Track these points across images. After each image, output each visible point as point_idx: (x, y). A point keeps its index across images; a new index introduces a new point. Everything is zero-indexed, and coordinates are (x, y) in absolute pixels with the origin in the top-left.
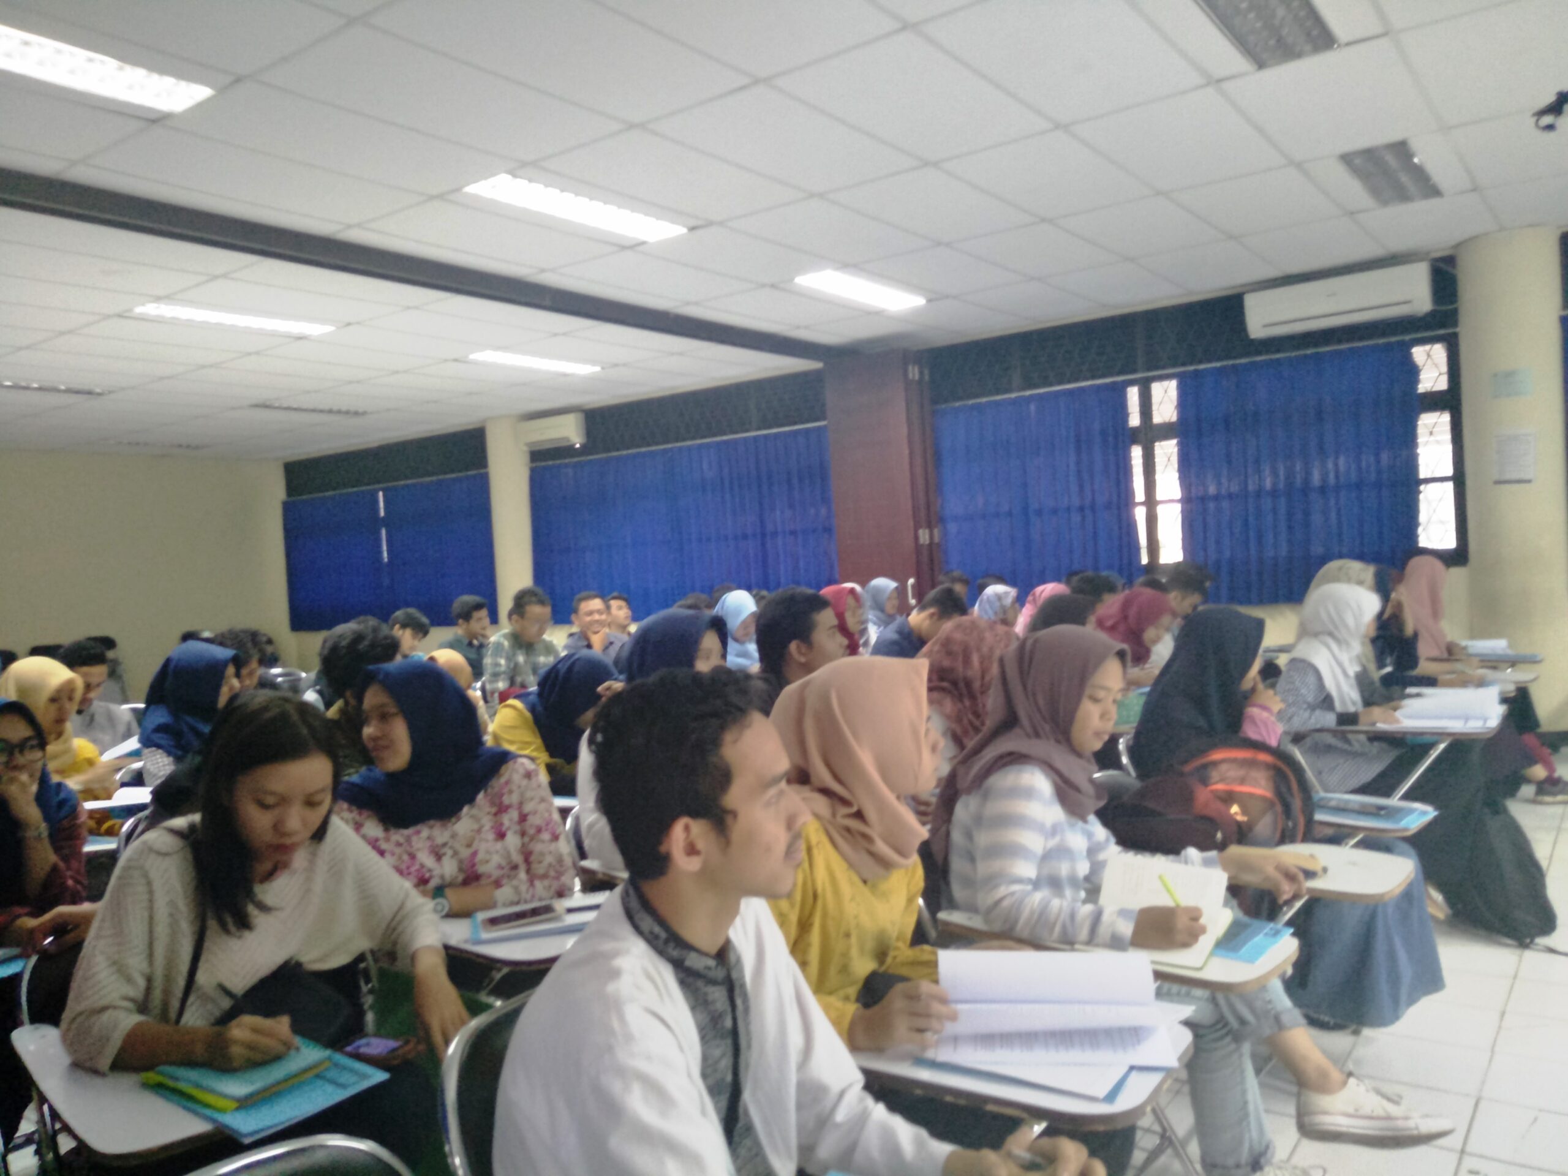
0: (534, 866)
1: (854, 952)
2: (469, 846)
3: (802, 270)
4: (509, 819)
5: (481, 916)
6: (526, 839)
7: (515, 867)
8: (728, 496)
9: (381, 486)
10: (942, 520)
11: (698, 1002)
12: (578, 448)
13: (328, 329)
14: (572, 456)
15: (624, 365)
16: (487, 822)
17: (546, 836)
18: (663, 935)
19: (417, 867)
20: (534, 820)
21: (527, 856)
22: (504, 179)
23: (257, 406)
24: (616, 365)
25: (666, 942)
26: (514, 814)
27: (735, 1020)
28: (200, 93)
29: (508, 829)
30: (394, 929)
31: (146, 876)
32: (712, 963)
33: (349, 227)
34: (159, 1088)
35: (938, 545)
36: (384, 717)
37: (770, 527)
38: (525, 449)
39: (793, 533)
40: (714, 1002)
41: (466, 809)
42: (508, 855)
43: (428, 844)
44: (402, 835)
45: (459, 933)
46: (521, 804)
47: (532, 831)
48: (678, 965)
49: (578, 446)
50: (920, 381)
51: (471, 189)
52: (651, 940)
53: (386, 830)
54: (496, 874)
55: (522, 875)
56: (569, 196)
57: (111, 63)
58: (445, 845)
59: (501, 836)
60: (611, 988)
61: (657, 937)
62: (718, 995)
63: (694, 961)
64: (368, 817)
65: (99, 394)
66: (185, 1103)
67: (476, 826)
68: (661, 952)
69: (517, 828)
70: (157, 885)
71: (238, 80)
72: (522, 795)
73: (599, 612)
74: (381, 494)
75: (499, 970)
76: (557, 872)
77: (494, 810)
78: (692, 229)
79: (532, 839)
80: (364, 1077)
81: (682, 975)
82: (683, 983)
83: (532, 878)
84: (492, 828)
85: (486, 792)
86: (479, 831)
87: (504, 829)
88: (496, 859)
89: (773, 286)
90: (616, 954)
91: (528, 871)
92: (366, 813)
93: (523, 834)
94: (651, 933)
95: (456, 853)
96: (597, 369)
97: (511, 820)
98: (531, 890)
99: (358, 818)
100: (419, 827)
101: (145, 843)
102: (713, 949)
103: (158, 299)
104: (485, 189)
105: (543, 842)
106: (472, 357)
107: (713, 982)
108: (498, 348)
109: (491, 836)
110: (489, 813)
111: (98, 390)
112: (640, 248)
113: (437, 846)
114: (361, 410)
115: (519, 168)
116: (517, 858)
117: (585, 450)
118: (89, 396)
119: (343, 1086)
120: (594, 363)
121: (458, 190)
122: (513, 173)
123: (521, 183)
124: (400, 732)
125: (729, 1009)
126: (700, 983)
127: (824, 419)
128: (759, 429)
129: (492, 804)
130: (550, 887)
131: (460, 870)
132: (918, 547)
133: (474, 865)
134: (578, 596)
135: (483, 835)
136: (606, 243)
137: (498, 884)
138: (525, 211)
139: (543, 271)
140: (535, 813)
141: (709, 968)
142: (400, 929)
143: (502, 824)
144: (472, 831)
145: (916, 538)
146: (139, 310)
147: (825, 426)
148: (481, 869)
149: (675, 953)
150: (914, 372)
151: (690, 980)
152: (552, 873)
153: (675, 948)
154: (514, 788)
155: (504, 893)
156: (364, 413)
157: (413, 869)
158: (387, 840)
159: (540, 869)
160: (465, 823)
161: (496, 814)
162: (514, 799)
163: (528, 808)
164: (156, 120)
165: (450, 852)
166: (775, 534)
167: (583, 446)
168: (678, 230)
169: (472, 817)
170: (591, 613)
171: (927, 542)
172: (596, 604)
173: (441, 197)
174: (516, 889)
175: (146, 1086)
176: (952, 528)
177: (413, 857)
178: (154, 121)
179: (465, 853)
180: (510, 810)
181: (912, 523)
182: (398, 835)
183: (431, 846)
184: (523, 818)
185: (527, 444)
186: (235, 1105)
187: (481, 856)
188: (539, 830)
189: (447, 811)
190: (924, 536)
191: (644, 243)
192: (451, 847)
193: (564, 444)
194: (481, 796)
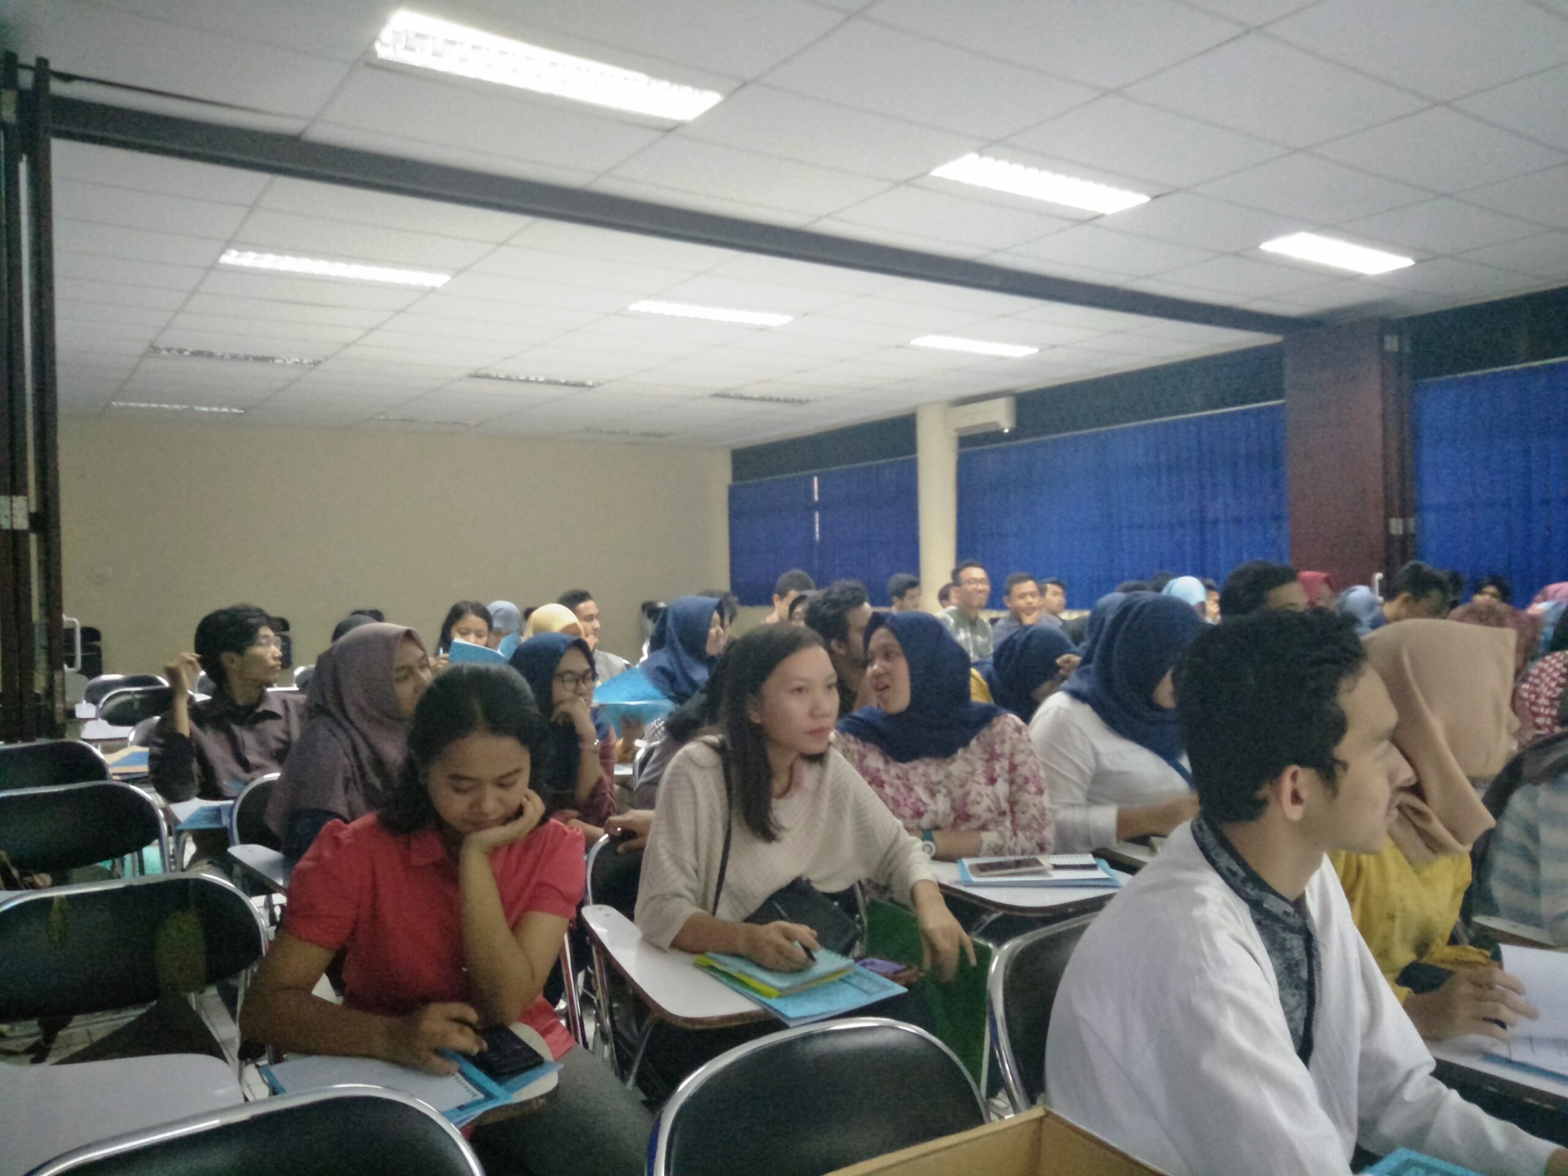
0: (1019, 815)
1: (1397, 937)
2: (962, 786)
3: (1270, 235)
4: (1000, 767)
5: (967, 862)
6: (1014, 788)
7: (1003, 814)
8: (1164, 479)
9: (817, 471)
10: (1418, 509)
11: (1275, 947)
12: (1006, 434)
13: (787, 319)
14: (998, 441)
15: (1063, 346)
16: (980, 767)
17: (1032, 788)
18: (1242, 873)
19: (913, 800)
20: (1024, 771)
21: (1013, 803)
22: (972, 158)
23: (716, 395)
24: (1054, 347)
25: (1244, 881)
26: (1005, 763)
27: (1311, 972)
28: (711, 99)
29: (999, 776)
30: (890, 862)
31: (690, 781)
32: (1290, 909)
33: (820, 218)
34: (711, 969)
35: (1413, 535)
36: (887, 656)
37: (1210, 516)
38: (954, 434)
39: (1238, 521)
40: (1291, 950)
41: (960, 752)
42: (997, 801)
43: (924, 779)
44: (901, 768)
45: (949, 874)
46: (1012, 755)
47: (1019, 781)
48: (1255, 906)
49: (1006, 431)
50: (1400, 353)
51: (938, 172)
52: (1228, 877)
53: (887, 762)
54: (986, 816)
55: (1008, 823)
56: (1033, 172)
57: (641, 78)
58: (940, 783)
59: (992, 781)
60: (1196, 913)
61: (1234, 874)
62: (1295, 942)
63: (1272, 904)
64: (871, 750)
65: (590, 387)
66: (732, 984)
67: (969, 769)
68: (1238, 891)
69: (1007, 776)
70: (699, 789)
71: (744, 85)
72: (1013, 747)
73: (1032, 594)
74: (816, 479)
75: (992, 912)
76: (1039, 824)
77: (986, 756)
78: (1155, 197)
79: (1020, 788)
80: (885, 987)
81: (1258, 917)
82: (1258, 923)
83: (1015, 827)
84: (984, 772)
85: (978, 739)
86: (973, 773)
87: (995, 775)
88: (986, 802)
89: (1236, 254)
90: (1198, 883)
91: (1013, 822)
92: (870, 746)
93: (1012, 782)
94: (1229, 870)
95: (949, 793)
96: (1034, 351)
97: (1002, 768)
98: (1014, 838)
99: (862, 749)
100: (916, 763)
101: (686, 753)
102: (1292, 898)
103: (649, 296)
104: (951, 171)
105: (1029, 793)
106: (915, 342)
107: (1290, 929)
108: (939, 332)
109: (982, 780)
110: (981, 759)
111: (590, 383)
112: (1097, 221)
113: (932, 782)
114: (804, 399)
115: (988, 145)
116: (1005, 806)
117: (1014, 435)
118: (583, 389)
119: (868, 993)
120: (1031, 344)
121: (925, 174)
122: (981, 152)
123: (988, 161)
124: (901, 669)
125: (1306, 959)
126: (1277, 927)
127: (1280, 397)
128: (1203, 409)
129: (985, 751)
130: (1032, 838)
131: (953, 809)
132: (1389, 539)
133: (966, 805)
134: (1009, 577)
135: (976, 778)
136: (1061, 218)
137: (984, 828)
138: (987, 190)
139: (995, 251)
140: (1025, 763)
141: (1286, 913)
142: (895, 863)
143: (994, 770)
144: (967, 773)
145: (1387, 526)
146: (633, 307)
147: (1283, 404)
148: (973, 810)
149: (1253, 893)
150: (1392, 343)
151: (1268, 922)
152: (1035, 826)
153: (1252, 889)
154: (1007, 738)
155: (990, 838)
156: (807, 401)
157: (909, 801)
158: (887, 772)
159: (1023, 820)
160: (958, 766)
161: (987, 761)
162: (1007, 748)
163: (1019, 759)
164: (670, 129)
165: (944, 791)
166: (1215, 522)
167: (1011, 431)
168: (1144, 199)
169: (966, 760)
170: (1023, 596)
171: (1401, 532)
172: (1029, 586)
173: (907, 182)
174: (1002, 835)
175: (697, 966)
176: (1431, 518)
177: (910, 789)
178: (670, 131)
179: (958, 793)
180: (1001, 759)
181: (1382, 512)
182: (895, 769)
183: (926, 783)
184: (1013, 768)
185: (956, 430)
186: (777, 993)
187: (973, 796)
188: (1026, 781)
189: (945, 751)
190: (1396, 527)
191: (1101, 216)
192: (945, 787)
193: (993, 429)
194: (973, 742)
